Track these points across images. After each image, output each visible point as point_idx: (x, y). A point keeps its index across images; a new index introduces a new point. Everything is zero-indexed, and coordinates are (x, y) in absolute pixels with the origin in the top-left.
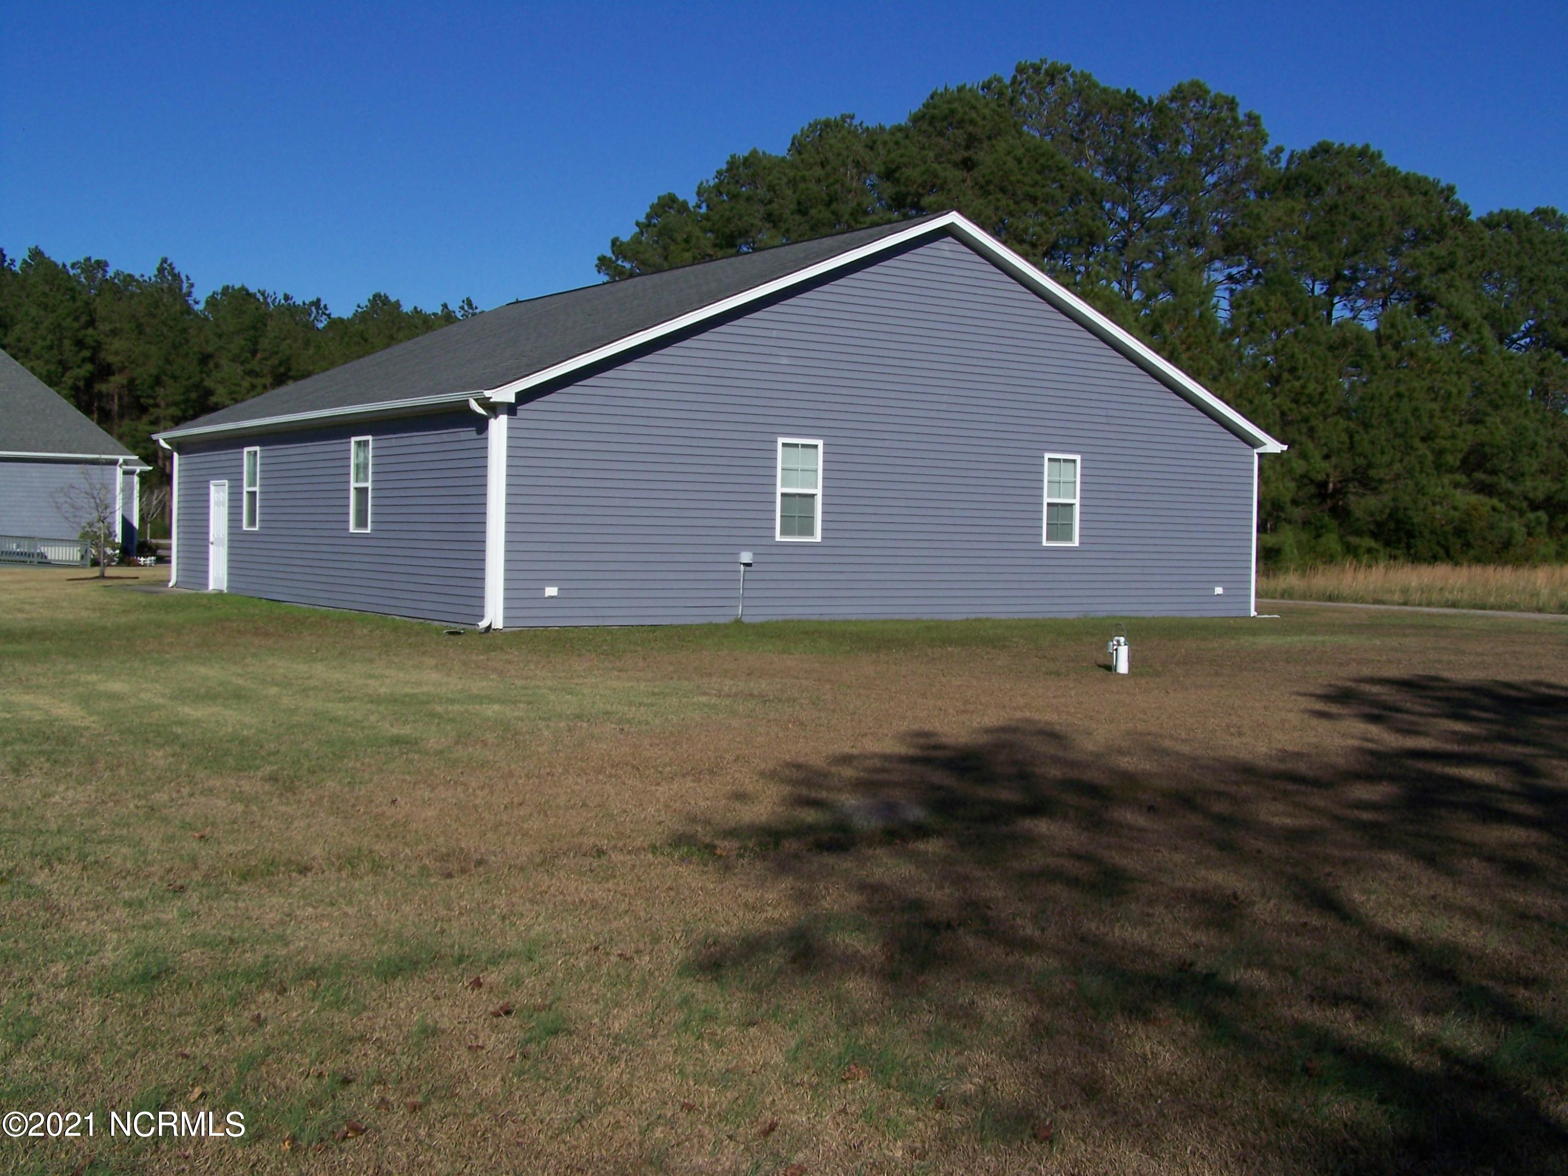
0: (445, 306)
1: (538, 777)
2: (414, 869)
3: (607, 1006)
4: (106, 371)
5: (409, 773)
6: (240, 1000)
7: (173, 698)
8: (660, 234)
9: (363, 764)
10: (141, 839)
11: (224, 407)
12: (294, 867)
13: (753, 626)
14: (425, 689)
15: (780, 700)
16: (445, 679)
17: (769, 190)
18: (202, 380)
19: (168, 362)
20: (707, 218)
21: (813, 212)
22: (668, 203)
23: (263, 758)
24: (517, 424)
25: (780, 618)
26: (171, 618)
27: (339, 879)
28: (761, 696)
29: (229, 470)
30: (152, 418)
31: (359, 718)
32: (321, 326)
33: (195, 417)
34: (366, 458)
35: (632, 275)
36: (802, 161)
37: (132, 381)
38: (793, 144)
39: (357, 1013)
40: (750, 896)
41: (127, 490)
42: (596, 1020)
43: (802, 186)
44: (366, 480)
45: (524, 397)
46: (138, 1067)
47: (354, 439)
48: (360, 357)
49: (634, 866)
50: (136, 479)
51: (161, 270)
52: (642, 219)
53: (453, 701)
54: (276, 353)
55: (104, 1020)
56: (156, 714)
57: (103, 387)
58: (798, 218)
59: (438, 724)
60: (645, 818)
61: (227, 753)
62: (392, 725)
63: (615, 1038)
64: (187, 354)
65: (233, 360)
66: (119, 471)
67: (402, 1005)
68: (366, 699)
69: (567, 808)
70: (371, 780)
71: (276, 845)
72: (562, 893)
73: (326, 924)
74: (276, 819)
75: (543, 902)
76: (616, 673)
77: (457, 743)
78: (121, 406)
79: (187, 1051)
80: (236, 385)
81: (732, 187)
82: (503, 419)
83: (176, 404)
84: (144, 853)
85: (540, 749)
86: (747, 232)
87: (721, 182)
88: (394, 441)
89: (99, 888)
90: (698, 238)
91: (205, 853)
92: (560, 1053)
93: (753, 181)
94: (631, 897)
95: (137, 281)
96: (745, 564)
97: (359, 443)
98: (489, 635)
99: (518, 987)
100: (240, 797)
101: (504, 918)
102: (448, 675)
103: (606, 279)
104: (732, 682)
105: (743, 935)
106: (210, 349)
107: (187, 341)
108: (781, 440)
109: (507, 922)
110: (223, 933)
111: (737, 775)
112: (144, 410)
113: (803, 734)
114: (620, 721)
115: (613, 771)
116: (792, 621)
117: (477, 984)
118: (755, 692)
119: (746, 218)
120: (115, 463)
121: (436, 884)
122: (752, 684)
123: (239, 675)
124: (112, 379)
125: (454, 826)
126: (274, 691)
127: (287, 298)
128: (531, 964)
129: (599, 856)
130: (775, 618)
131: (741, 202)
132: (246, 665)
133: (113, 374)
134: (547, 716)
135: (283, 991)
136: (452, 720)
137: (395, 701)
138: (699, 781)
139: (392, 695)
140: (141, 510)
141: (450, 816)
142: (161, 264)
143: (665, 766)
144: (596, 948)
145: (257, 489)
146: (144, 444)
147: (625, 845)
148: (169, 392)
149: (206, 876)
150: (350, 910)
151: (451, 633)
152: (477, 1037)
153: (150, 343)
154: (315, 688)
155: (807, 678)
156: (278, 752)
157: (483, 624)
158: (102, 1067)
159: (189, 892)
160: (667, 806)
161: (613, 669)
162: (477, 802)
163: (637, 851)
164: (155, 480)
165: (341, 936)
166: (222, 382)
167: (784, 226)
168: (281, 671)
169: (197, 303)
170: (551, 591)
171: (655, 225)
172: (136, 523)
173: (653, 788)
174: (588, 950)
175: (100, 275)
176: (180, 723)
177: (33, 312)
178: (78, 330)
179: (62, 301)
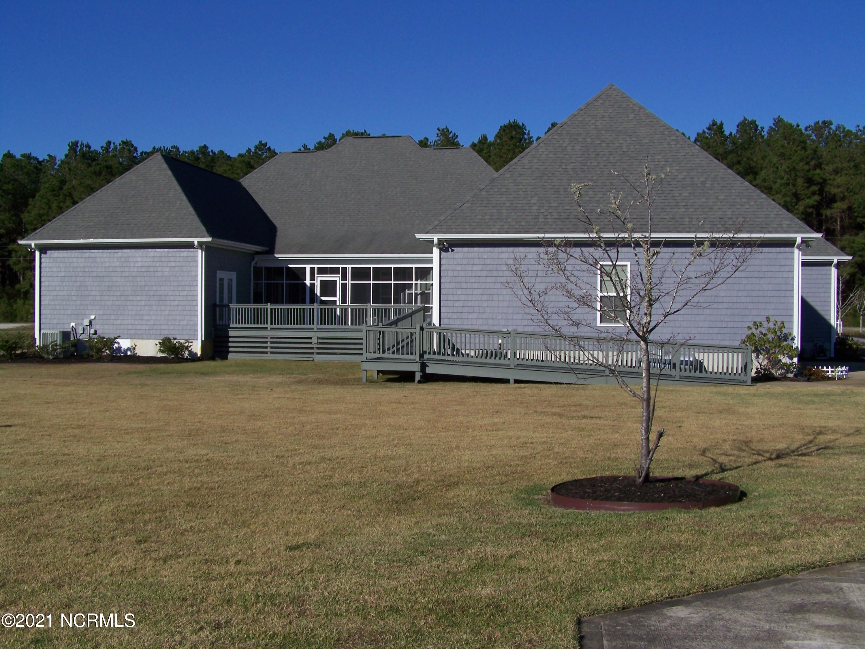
4: (830, 200)
37: (850, 206)
41: (814, 281)
50: (833, 272)
57: (829, 212)
124: (836, 206)
133: (836, 202)
175: (826, 131)
177: (775, 160)
178: (808, 171)
179: (796, 151)
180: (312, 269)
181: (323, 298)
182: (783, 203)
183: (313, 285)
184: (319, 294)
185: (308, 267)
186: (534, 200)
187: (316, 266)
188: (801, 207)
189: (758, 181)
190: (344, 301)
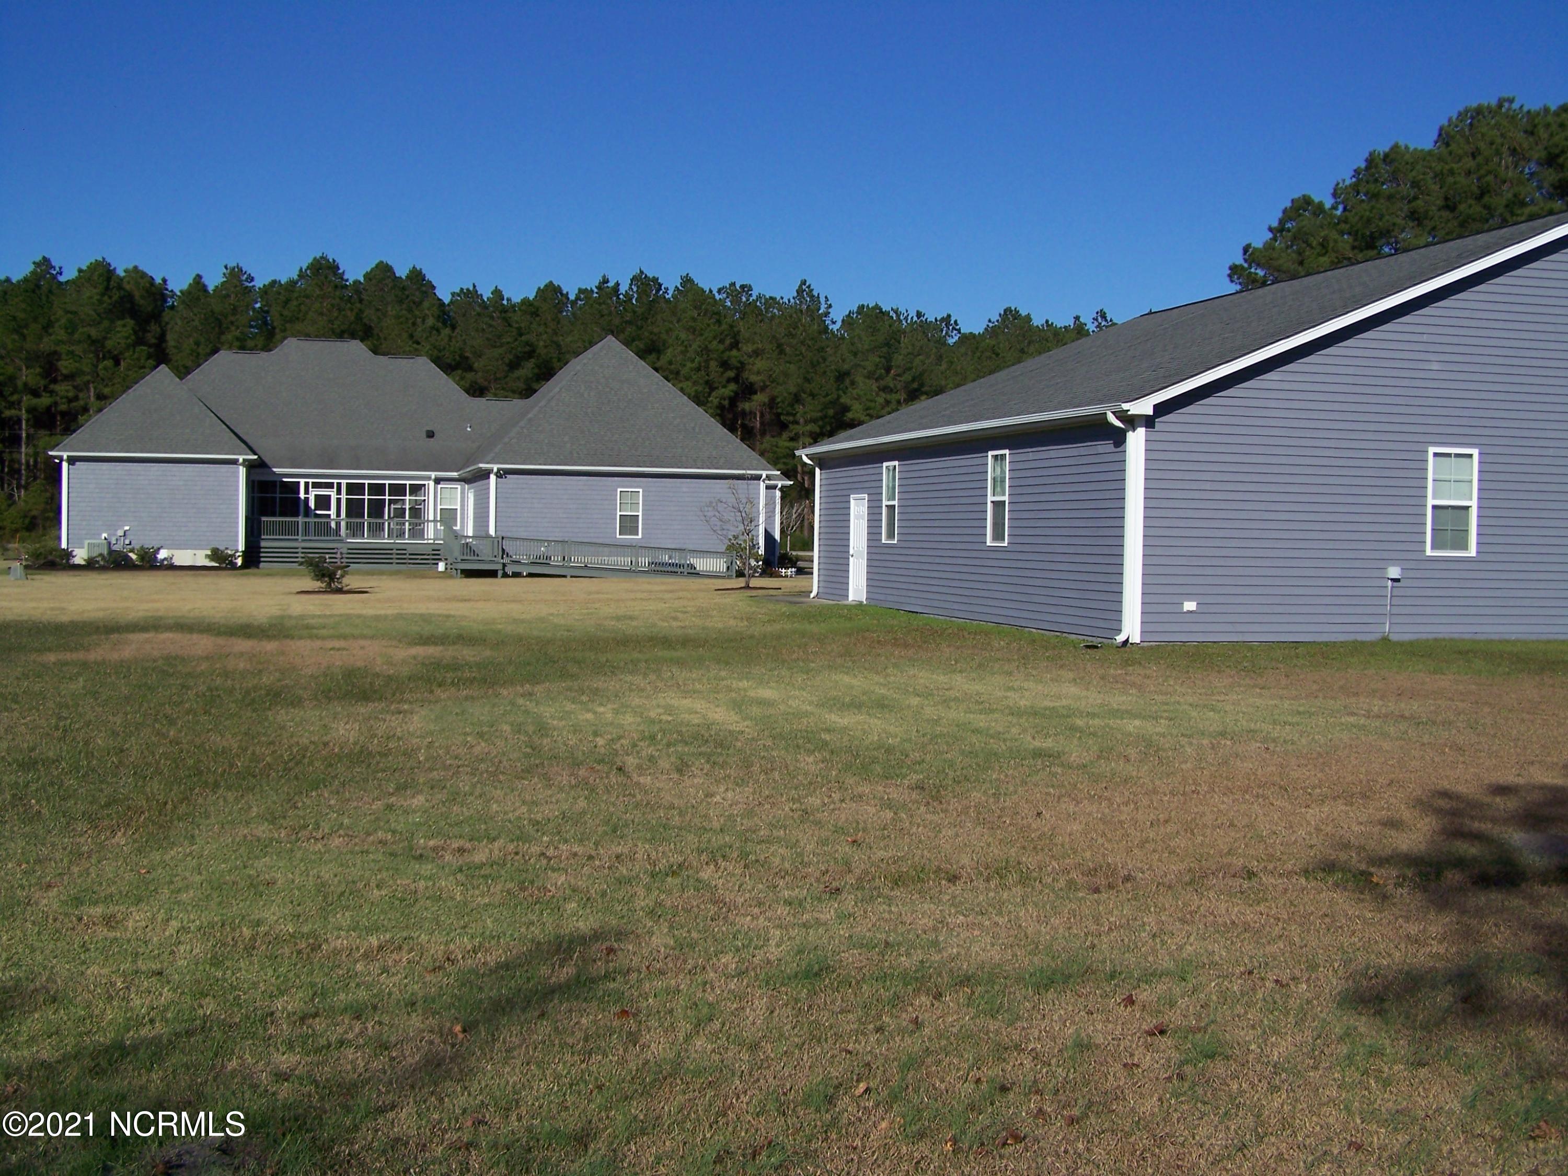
0: (1077, 318)
1: (1184, 794)
2: (1062, 883)
3: (1265, 1032)
4: (749, 390)
5: (1053, 786)
6: (897, 1002)
7: (820, 705)
8: (1295, 238)
9: (1006, 776)
10: (797, 841)
11: (860, 423)
12: (943, 875)
13: (1401, 644)
14: (1064, 702)
15: (1434, 723)
16: (1084, 693)
17: (1412, 187)
18: (839, 397)
19: (807, 380)
20: (1342, 220)
21: (1462, 207)
22: (1303, 205)
23: (909, 767)
24: (1155, 436)
25: (1431, 636)
26: (814, 628)
27: (988, 890)
28: (1412, 717)
29: (867, 485)
30: (792, 434)
31: (1001, 729)
32: (951, 341)
33: (831, 434)
34: (1003, 472)
35: (1264, 284)
36: (1450, 153)
37: (773, 399)
38: (1440, 135)
39: (1011, 1023)
40: (1413, 929)
41: (770, 503)
42: (1253, 1047)
43: (1451, 180)
44: (1004, 494)
45: (1162, 409)
46: (805, 1058)
47: (990, 453)
48: (991, 372)
49: (1286, 890)
50: (778, 494)
51: (800, 292)
52: (1275, 224)
53: (1093, 715)
54: (910, 369)
55: (772, 1012)
56: (805, 721)
57: (747, 406)
58: (1446, 214)
59: (1080, 738)
60: (1296, 841)
61: (874, 760)
62: (1034, 738)
63: (1275, 1066)
64: (825, 372)
65: (868, 378)
66: (762, 486)
67: (1055, 1017)
68: (1007, 711)
69: (1214, 828)
70: (1016, 792)
71: (925, 852)
72: (1212, 913)
73: (976, 933)
74: (925, 827)
75: (1194, 922)
76: (1258, 691)
77: (1099, 757)
78: (762, 423)
79: (850, 1047)
80: (871, 401)
81: (1372, 187)
82: (1141, 431)
83: (814, 421)
84: (801, 855)
85: (1184, 766)
86: (1388, 231)
87: (1359, 180)
88: (1030, 454)
89: (761, 886)
90: (1336, 241)
91: (858, 858)
92: (1218, 1077)
93: (1394, 178)
94: (1284, 921)
95: (778, 303)
96: (1392, 579)
97: (996, 457)
98: (1127, 649)
99: (1171, 1007)
100: (889, 805)
101: (1154, 936)
102: (1088, 689)
103: (1238, 287)
104: (1381, 703)
105: (1406, 968)
106: (846, 367)
107: (825, 360)
108: (1432, 450)
109: (1158, 940)
110: (878, 936)
111: (1392, 800)
112: (784, 426)
113: (1461, 759)
114: (1265, 740)
115: (1261, 791)
116: (1444, 640)
117: (1130, 1001)
118: (1407, 714)
119: (1387, 217)
120: (758, 478)
121: (1083, 898)
122: (1403, 705)
123: (881, 684)
124: (755, 397)
125: (1100, 841)
126: (915, 701)
127: (919, 314)
128: (1183, 984)
129: (1250, 878)
130: (1424, 636)
131: (1382, 201)
132: (888, 675)
133: (756, 393)
134: (1189, 733)
135: (938, 996)
136: (1094, 734)
137: (1035, 714)
138: (1352, 804)
139: (1032, 707)
140: (782, 523)
141: (1096, 831)
142: (800, 286)
143: (1314, 788)
144: (1250, 973)
145: (896, 503)
146: (785, 460)
147: (1275, 868)
148: (808, 410)
149: (860, 879)
150: (1000, 921)
151: (1088, 647)
152: (1132, 1055)
153: (790, 363)
154: (956, 699)
155: (1463, 701)
156: (923, 761)
157: (1120, 638)
158: (772, 1055)
159: (844, 895)
160: (1318, 830)
161: (1255, 686)
162: (1123, 818)
163: (1289, 874)
164: (794, 494)
165: (993, 945)
166: (858, 398)
167: (1429, 224)
168: (922, 681)
169: (834, 323)
170: (1190, 606)
171: (1289, 230)
172: (777, 536)
173: (1303, 810)
174: (1242, 974)
175: (744, 299)
176: (828, 730)
177: (683, 336)
178: (723, 352)
179: (709, 325)
180: (307, 484)
181: (318, 512)
182: (693, 394)
183: (307, 499)
184: (313, 507)
185: (302, 481)
186: (566, 439)
187: (311, 481)
188: (714, 399)
189: (662, 363)
190: (338, 515)
